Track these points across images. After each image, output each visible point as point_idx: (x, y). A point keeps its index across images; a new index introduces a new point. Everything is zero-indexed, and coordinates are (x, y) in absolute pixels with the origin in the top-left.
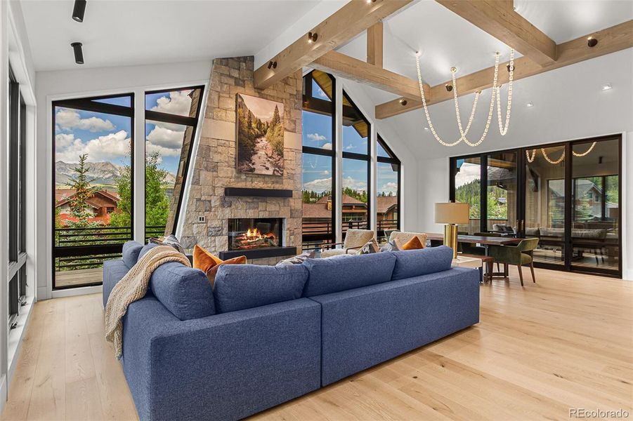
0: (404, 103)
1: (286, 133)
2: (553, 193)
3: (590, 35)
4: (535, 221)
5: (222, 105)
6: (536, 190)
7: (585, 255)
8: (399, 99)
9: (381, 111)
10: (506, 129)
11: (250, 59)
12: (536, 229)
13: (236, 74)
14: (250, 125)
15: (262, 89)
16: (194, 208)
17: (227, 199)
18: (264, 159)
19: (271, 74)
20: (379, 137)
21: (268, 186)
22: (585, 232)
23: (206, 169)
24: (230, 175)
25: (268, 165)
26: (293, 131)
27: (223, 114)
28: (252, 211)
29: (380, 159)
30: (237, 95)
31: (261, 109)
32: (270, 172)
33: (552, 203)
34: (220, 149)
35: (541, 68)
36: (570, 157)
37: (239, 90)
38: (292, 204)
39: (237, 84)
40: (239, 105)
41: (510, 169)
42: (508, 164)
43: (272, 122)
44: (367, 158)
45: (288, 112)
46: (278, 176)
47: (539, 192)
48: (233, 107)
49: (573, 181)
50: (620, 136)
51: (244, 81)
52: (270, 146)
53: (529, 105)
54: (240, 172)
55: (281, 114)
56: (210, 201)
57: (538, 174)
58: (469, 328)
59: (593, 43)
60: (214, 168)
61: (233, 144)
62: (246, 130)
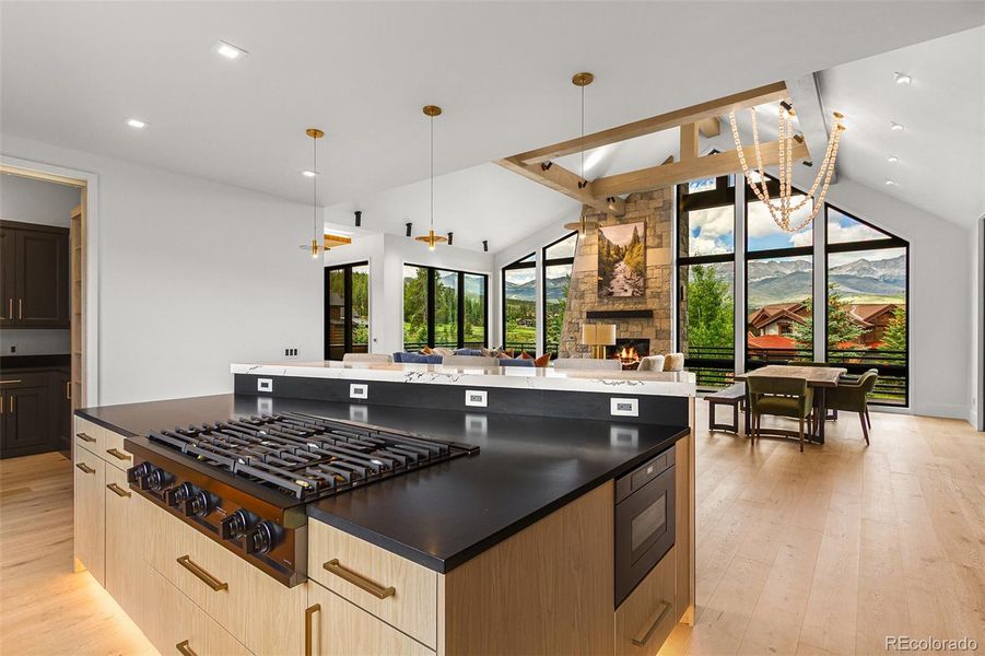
1: (649, 251)
5: (588, 242)
14: (609, 253)
15: (624, 215)
16: (566, 329)
17: (590, 320)
18: (622, 282)
21: (631, 307)
24: (593, 301)
25: (627, 287)
26: (659, 246)
27: (588, 249)
30: (598, 229)
31: (620, 235)
32: (629, 294)
34: (586, 280)
38: (658, 324)
40: (601, 238)
43: (631, 245)
45: (652, 228)
46: (639, 296)
48: (596, 240)
52: (628, 269)
54: (601, 297)
55: (641, 234)
60: (581, 296)
61: (595, 273)
62: (606, 258)
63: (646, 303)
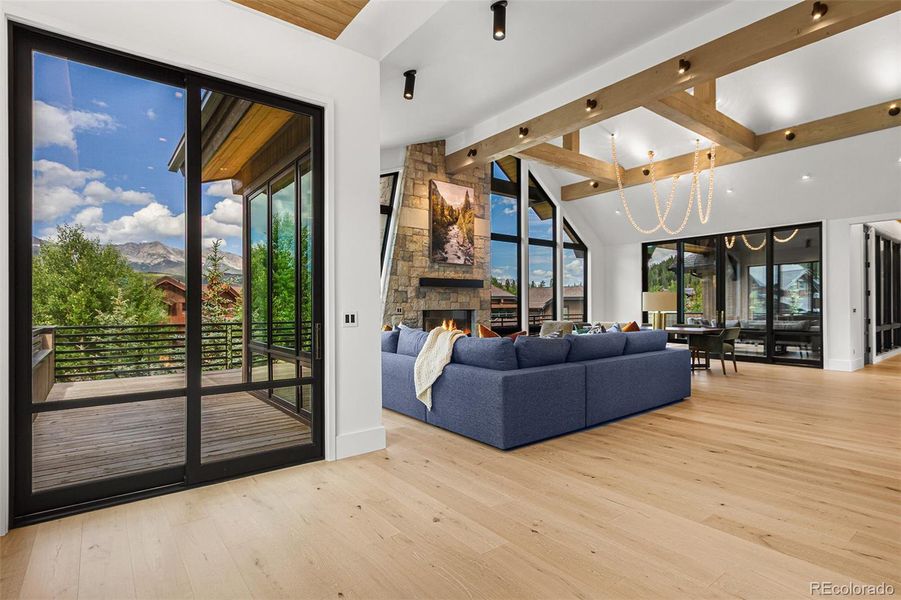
0: (596, 185)
1: (476, 219)
2: (754, 281)
3: (788, 129)
4: (734, 313)
5: (417, 193)
6: (735, 279)
7: (789, 349)
8: (589, 181)
9: (567, 192)
10: (707, 218)
11: (441, 144)
12: (736, 321)
13: (428, 160)
14: (443, 212)
15: (453, 174)
16: (392, 299)
17: (422, 290)
18: (455, 248)
19: (469, 162)
20: (565, 221)
21: (460, 276)
22: (788, 324)
23: (403, 259)
24: (424, 265)
25: (460, 254)
26: (482, 217)
27: (417, 201)
28: (444, 302)
29: (566, 245)
30: (430, 181)
31: (453, 196)
32: (461, 261)
33: (754, 294)
34: (415, 238)
35: (741, 157)
36: (771, 242)
37: (432, 176)
38: (482, 295)
39: (430, 170)
40: (433, 191)
41: (705, 254)
42: (703, 249)
43: (463, 209)
44: (553, 244)
45: (477, 197)
46: (469, 264)
47: (738, 282)
48: (426, 193)
49: (775, 267)
50: (819, 224)
51: (436, 167)
52: (461, 234)
53: (729, 191)
54: (433, 261)
55: (471, 200)
56: (406, 292)
57: (737, 259)
58: (682, 400)
59: (791, 137)
60: (410, 258)
61: (426, 233)
62: (439, 218)
63: (472, 273)
